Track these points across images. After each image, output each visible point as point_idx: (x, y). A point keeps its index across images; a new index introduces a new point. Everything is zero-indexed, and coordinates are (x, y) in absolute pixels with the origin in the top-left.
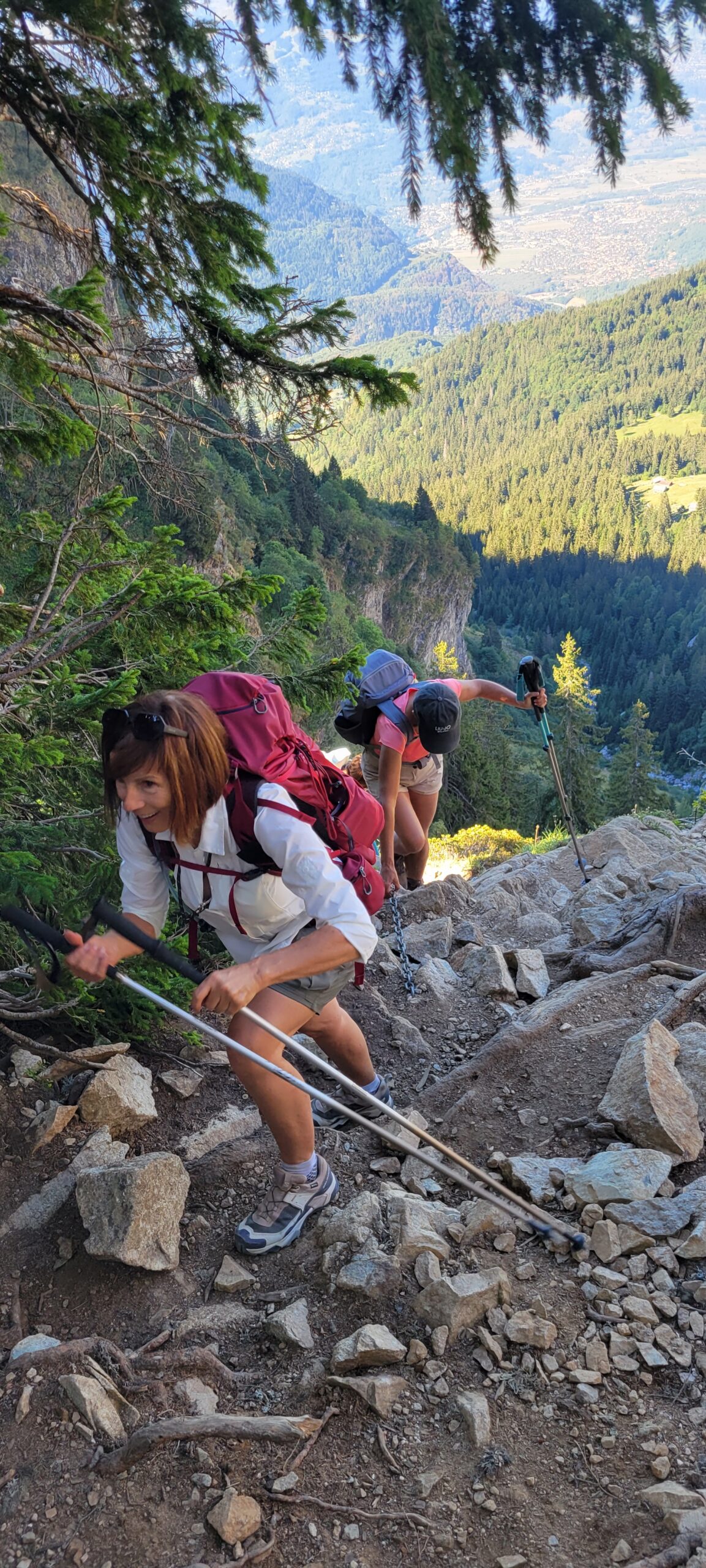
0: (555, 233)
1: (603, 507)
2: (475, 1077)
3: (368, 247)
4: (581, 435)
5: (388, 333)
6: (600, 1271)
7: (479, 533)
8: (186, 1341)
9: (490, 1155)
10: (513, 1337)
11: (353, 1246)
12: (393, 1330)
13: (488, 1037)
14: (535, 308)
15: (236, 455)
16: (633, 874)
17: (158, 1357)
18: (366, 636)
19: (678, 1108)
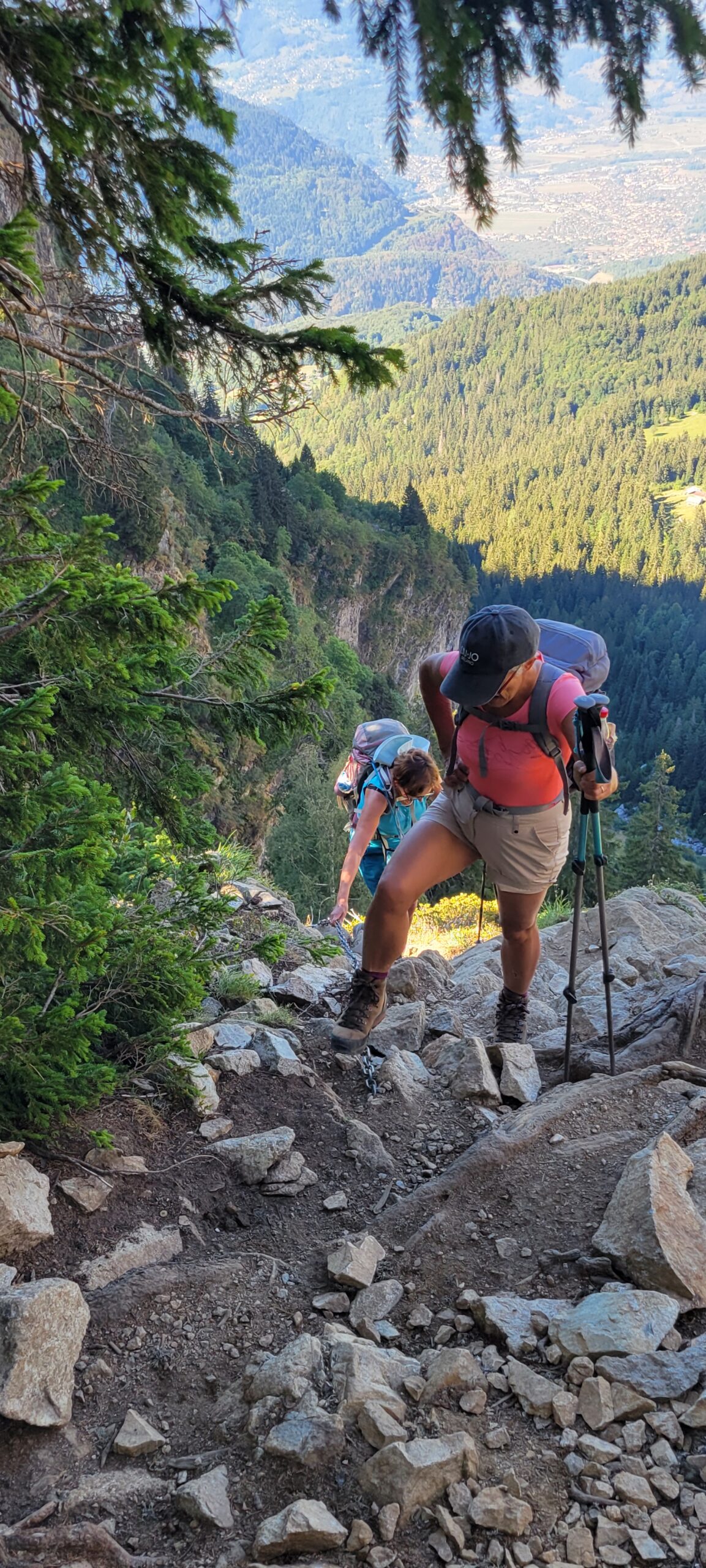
0: (579, 197)
1: (627, 519)
2: (445, 1196)
3: (356, 202)
4: (603, 433)
5: (377, 302)
6: (588, 1439)
7: (478, 544)
8: (74, 1516)
9: (459, 1293)
10: (478, 1519)
11: (287, 1401)
12: (331, 1507)
13: (463, 1148)
14: (553, 282)
15: (190, 437)
16: (647, 958)
17: (39, 1534)
18: (338, 660)
19: (689, 1242)
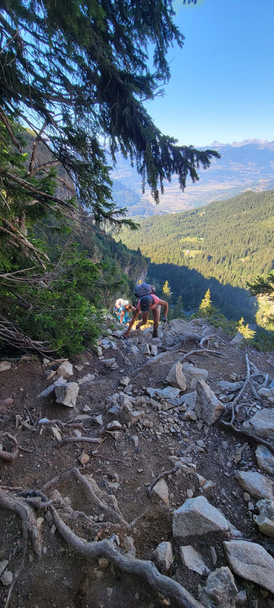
0: (170, 198)
1: (176, 255)
2: (141, 371)
3: (131, 197)
4: (172, 240)
5: (134, 215)
6: (163, 412)
7: (150, 258)
8: (76, 422)
9: (143, 387)
10: (144, 425)
11: (113, 404)
12: (120, 422)
13: (144, 363)
14: (165, 213)
15: (100, 237)
16: (177, 331)
17: (70, 425)
18: (125, 277)
19: (182, 380)
